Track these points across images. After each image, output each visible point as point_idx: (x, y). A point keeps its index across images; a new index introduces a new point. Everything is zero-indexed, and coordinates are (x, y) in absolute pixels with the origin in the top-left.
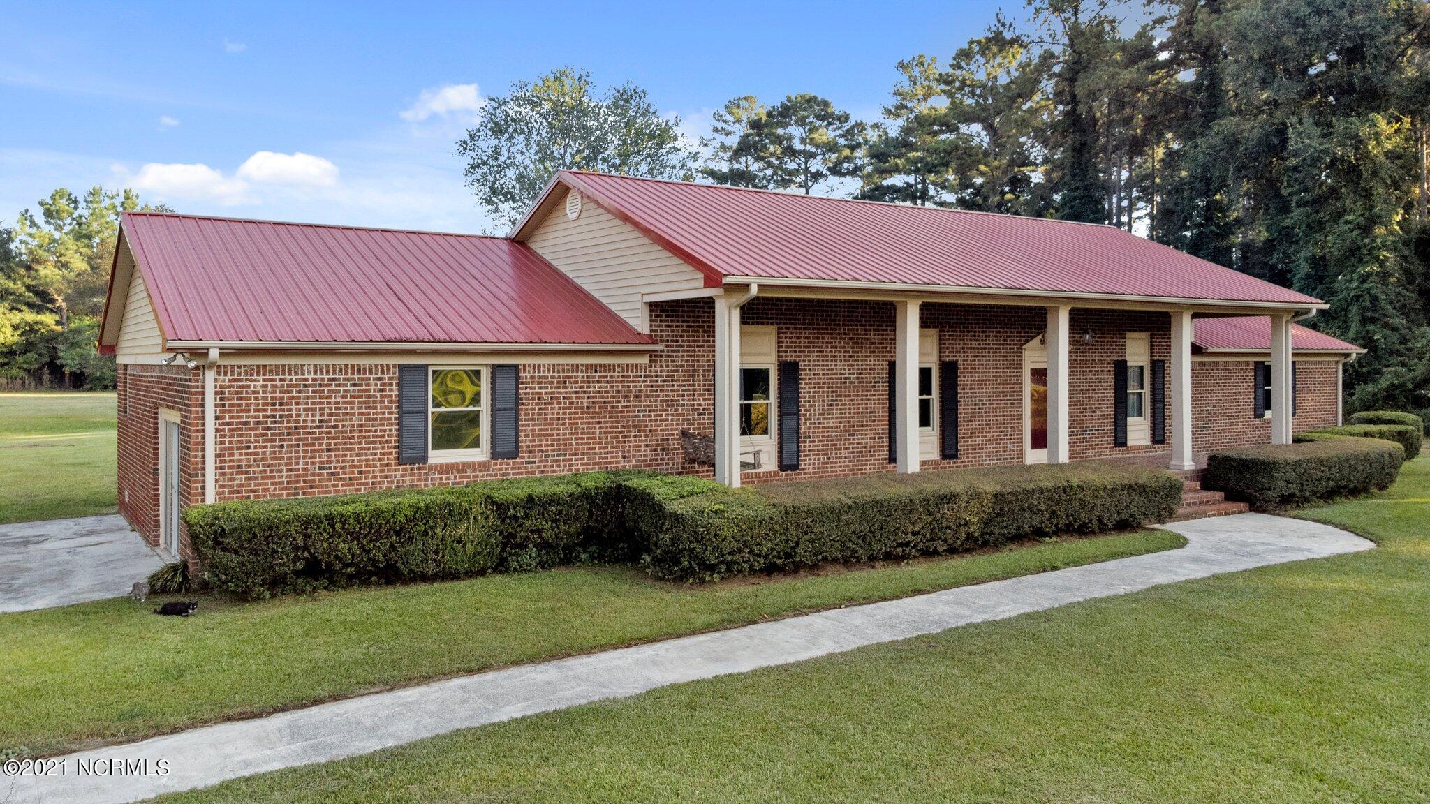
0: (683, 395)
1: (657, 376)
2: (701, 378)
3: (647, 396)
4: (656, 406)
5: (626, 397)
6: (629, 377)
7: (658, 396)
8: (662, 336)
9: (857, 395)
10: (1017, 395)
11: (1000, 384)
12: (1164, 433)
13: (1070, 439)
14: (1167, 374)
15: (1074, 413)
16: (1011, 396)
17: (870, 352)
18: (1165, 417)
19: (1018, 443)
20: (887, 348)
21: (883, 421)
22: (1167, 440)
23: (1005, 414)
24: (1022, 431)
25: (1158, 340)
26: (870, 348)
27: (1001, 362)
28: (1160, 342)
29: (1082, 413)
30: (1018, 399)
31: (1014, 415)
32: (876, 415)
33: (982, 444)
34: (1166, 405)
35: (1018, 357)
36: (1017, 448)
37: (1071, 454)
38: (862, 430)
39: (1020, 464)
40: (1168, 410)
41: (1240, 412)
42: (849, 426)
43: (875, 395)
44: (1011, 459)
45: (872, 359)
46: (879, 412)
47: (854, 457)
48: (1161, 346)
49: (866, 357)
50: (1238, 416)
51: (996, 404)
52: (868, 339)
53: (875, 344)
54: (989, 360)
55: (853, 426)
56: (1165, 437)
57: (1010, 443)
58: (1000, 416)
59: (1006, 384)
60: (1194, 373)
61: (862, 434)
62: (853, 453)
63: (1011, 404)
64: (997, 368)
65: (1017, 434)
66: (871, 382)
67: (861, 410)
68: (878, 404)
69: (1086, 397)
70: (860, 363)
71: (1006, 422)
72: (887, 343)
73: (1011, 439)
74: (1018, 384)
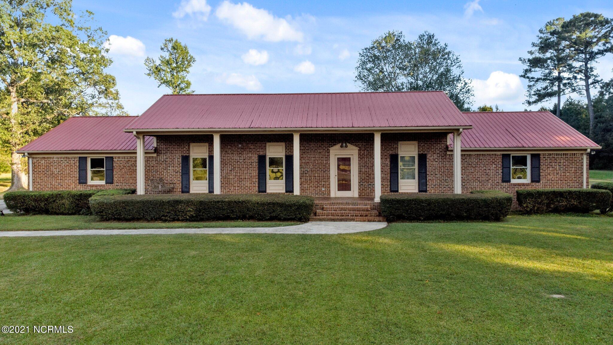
0: (170, 166)
1: (160, 160)
2: (176, 161)
3: (156, 166)
4: (159, 170)
5: (149, 167)
6: (150, 160)
7: (160, 166)
8: (161, 147)
9: (243, 167)
10: (327, 169)
11: (317, 164)
12: (426, 187)
13: (360, 188)
14: (429, 160)
15: (362, 176)
16: (324, 169)
17: (249, 152)
18: (428, 180)
19: (328, 188)
20: (257, 150)
21: (256, 177)
22: (429, 191)
23: (320, 176)
24: (330, 183)
25: (422, 145)
26: (249, 150)
27: (318, 155)
28: (423, 145)
29: (368, 176)
30: (328, 170)
31: (325, 177)
32: (252, 174)
33: (307, 188)
34: (428, 175)
35: (328, 153)
36: (326, 190)
37: (361, 194)
38: (245, 180)
39: (329, 196)
40: (430, 177)
41: (490, 179)
42: (239, 179)
43: (251, 167)
44: (324, 194)
45: (250, 154)
46: (253, 174)
47: (242, 190)
48: (425, 147)
49: (247, 153)
50: (488, 181)
51: (315, 172)
52: (248, 147)
53: (251, 148)
54: (311, 154)
55: (241, 179)
56: (428, 190)
57: (323, 188)
58: (317, 177)
59: (321, 164)
60: (451, 160)
61: (246, 182)
62: (241, 188)
63: (324, 172)
64: (315, 157)
65: (328, 184)
66: (250, 163)
67: (245, 173)
68: (253, 171)
69: (370, 170)
70: (244, 156)
71: (320, 179)
72: (257, 148)
73: (324, 186)
74: (327, 164)
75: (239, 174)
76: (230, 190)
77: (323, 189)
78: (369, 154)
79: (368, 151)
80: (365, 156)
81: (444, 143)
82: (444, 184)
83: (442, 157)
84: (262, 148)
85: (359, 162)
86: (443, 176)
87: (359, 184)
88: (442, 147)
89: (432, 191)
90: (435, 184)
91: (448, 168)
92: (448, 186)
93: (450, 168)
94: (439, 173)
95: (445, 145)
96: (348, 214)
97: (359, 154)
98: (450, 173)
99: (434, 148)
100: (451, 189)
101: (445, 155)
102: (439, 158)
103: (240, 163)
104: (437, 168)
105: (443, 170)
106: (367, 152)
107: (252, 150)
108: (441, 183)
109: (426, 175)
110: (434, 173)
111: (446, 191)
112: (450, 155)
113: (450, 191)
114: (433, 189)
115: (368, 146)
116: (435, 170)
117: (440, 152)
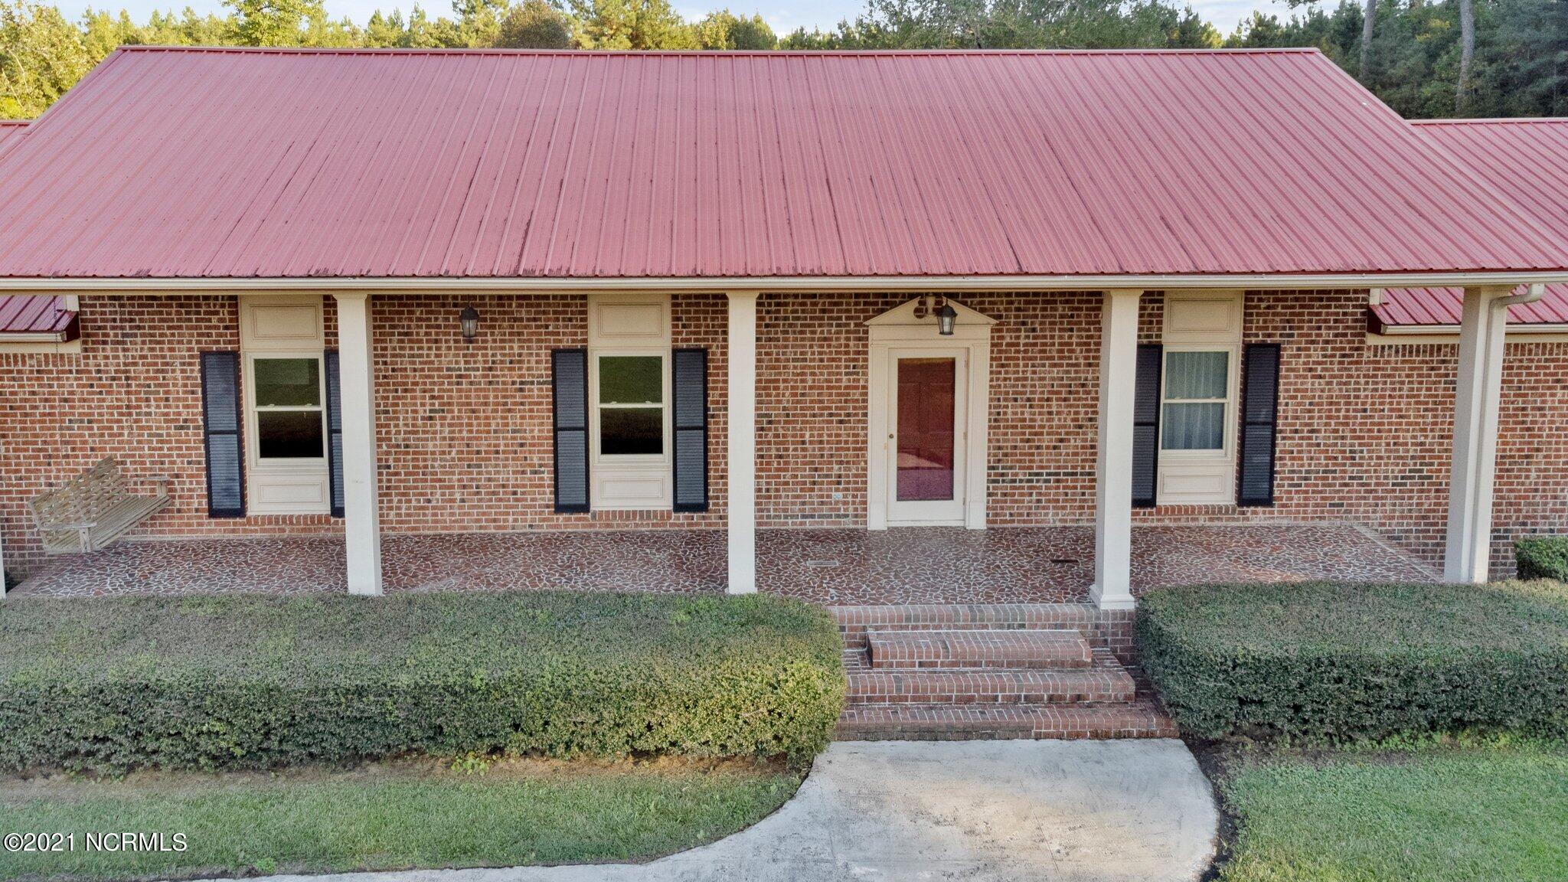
0: (147, 400)
1: (99, 371)
2: (178, 374)
3: (84, 400)
4: (100, 414)
5: (46, 400)
6: (51, 372)
7: (104, 400)
8: (103, 313)
9: (486, 404)
10: (855, 408)
11: (811, 388)
12: (1271, 486)
13: (994, 488)
14: (1288, 370)
15: (1005, 441)
16: (841, 408)
17: (511, 334)
18: (1277, 455)
19: (857, 489)
20: (547, 327)
21: (542, 445)
22: (1281, 499)
23: (825, 438)
24: (865, 469)
25: (1263, 305)
26: (512, 327)
27: (816, 349)
28: (1268, 307)
29: (1028, 441)
30: (856, 415)
31: (846, 442)
32: (528, 435)
33: (768, 490)
34: (1281, 431)
35: (859, 339)
36: (850, 499)
37: (996, 515)
38: (497, 459)
39: (859, 526)
40: (1288, 442)
41: (1538, 450)
42: (468, 453)
43: (522, 404)
44: (838, 516)
45: (516, 345)
46: (532, 431)
47: (480, 500)
48: (1274, 314)
49: (502, 341)
50: (1527, 457)
51: (803, 422)
52: (505, 313)
53: (521, 320)
54: (786, 347)
55: (478, 452)
56: (1276, 494)
57: (837, 490)
58: (811, 443)
59: (829, 388)
60: (1379, 369)
61: (497, 466)
62: (478, 493)
63: (841, 422)
64: (805, 360)
65: (856, 476)
66: (514, 383)
67: (493, 427)
68: (531, 417)
69: (1040, 413)
70: (490, 352)
71: (825, 453)
72: (549, 319)
73: (839, 483)
74: (857, 388)
75: (465, 434)
76: (429, 501)
77: (838, 496)
78: (1035, 345)
79: (1034, 330)
80: (1018, 352)
81: (1357, 299)
82: (1345, 472)
83: (1344, 356)
84: (570, 320)
85: (991, 380)
86: (1343, 438)
87: (989, 475)
88: (1345, 314)
89: (1295, 501)
90: (1307, 472)
91: (1363, 404)
92: (1361, 478)
93: (1373, 404)
94: (1326, 424)
95: (1361, 306)
96: (994, 690)
97: (993, 345)
98: (1373, 424)
99: (1310, 321)
100: (1371, 491)
101: (1357, 349)
102: (1332, 363)
103: (471, 383)
104: (1318, 404)
105: (1343, 413)
106: (1027, 337)
107: (526, 327)
108: (1334, 465)
109: (1274, 432)
110: (1307, 425)
111: (1350, 498)
112: (1376, 347)
113: (1365, 498)
114: (1297, 492)
115: (1035, 309)
116: (1309, 411)
117: (1336, 335)
